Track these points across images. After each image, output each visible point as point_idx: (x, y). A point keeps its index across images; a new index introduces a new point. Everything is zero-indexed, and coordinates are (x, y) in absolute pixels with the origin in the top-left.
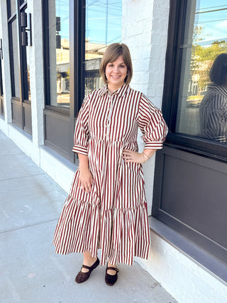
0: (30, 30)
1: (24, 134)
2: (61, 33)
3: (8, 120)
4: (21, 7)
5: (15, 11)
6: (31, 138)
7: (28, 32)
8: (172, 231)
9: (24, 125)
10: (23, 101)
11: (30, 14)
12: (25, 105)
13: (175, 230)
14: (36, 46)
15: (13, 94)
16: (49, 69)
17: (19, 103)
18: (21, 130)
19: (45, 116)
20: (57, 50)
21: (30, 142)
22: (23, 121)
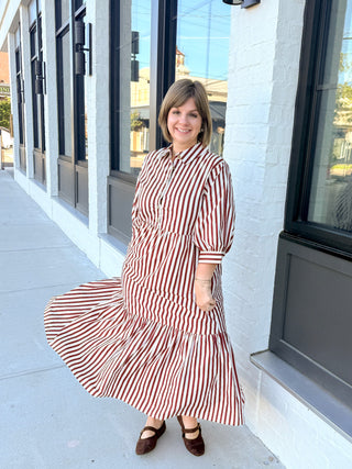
0: (90, 50)
1: (75, 214)
2: (139, 58)
3: (52, 192)
4: (77, 13)
5: (67, 19)
6: (86, 222)
7: (87, 53)
8: (298, 375)
9: (77, 200)
10: (76, 163)
11: (90, 25)
12: (79, 168)
13: (303, 373)
14: (97, 76)
15: (62, 151)
16: (118, 114)
17: (69, 166)
18: (72, 208)
19: (110, 187)
20: (133, 84)
21: (86, 227)
22: (74, 194)
